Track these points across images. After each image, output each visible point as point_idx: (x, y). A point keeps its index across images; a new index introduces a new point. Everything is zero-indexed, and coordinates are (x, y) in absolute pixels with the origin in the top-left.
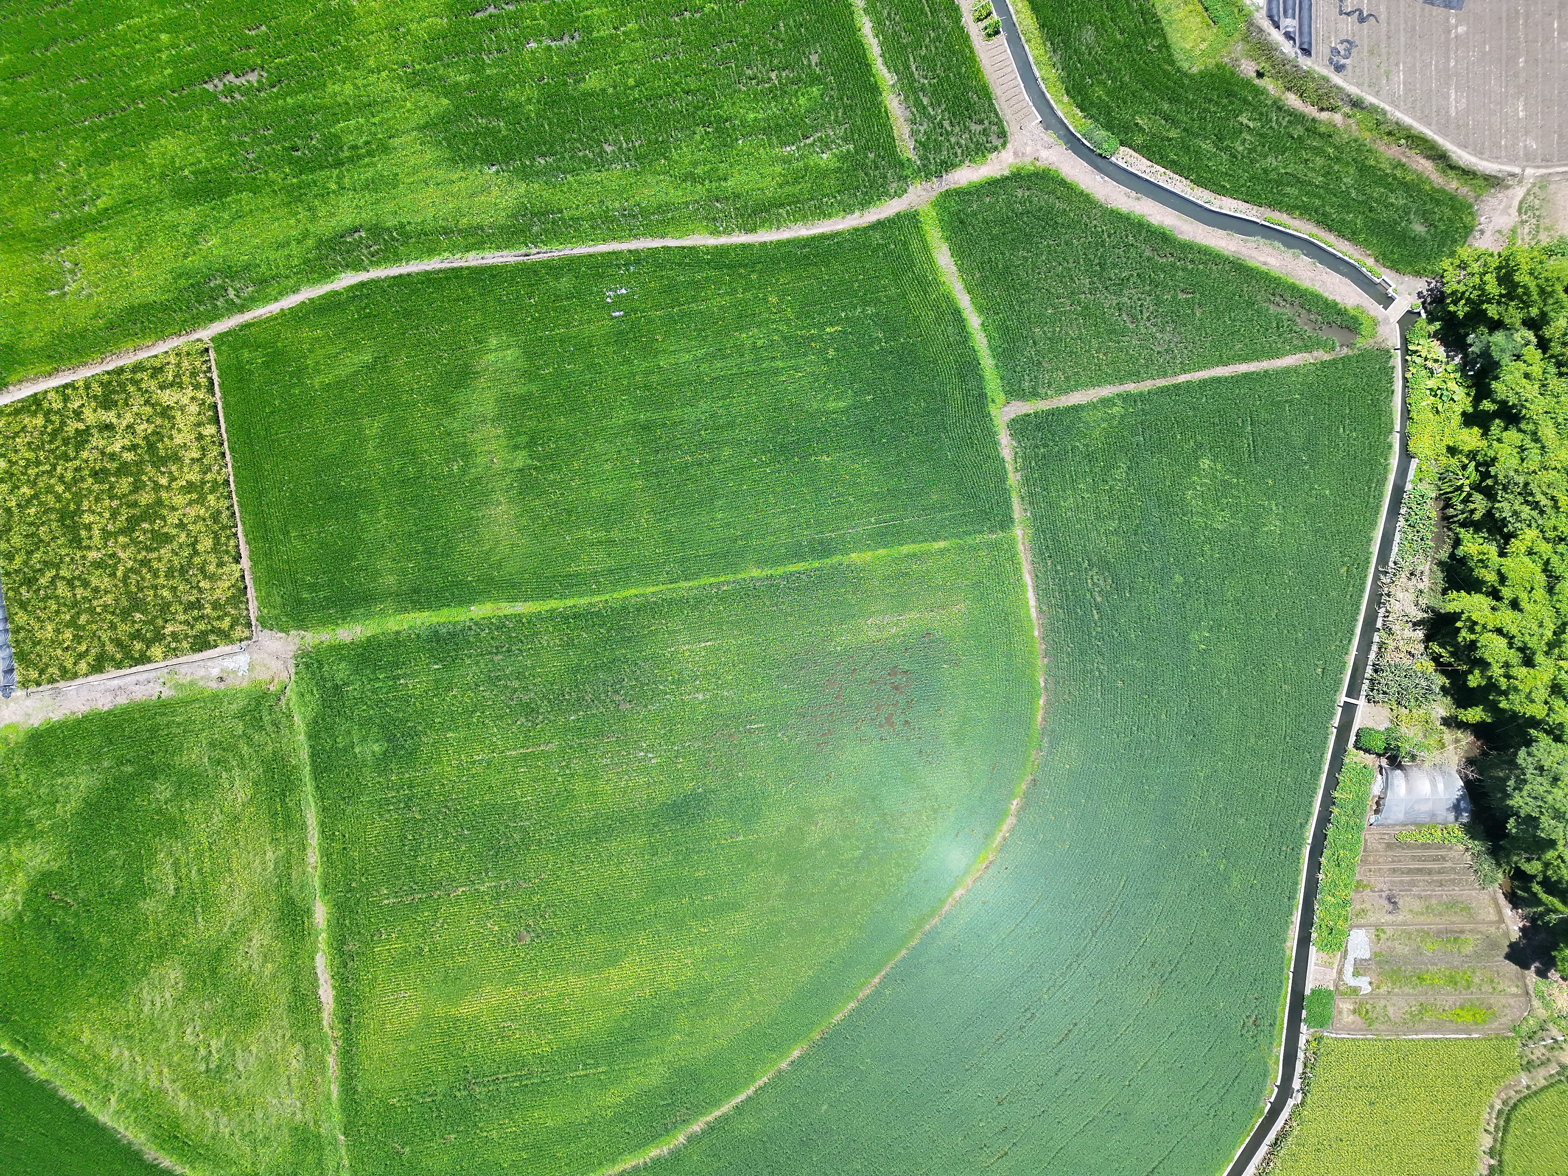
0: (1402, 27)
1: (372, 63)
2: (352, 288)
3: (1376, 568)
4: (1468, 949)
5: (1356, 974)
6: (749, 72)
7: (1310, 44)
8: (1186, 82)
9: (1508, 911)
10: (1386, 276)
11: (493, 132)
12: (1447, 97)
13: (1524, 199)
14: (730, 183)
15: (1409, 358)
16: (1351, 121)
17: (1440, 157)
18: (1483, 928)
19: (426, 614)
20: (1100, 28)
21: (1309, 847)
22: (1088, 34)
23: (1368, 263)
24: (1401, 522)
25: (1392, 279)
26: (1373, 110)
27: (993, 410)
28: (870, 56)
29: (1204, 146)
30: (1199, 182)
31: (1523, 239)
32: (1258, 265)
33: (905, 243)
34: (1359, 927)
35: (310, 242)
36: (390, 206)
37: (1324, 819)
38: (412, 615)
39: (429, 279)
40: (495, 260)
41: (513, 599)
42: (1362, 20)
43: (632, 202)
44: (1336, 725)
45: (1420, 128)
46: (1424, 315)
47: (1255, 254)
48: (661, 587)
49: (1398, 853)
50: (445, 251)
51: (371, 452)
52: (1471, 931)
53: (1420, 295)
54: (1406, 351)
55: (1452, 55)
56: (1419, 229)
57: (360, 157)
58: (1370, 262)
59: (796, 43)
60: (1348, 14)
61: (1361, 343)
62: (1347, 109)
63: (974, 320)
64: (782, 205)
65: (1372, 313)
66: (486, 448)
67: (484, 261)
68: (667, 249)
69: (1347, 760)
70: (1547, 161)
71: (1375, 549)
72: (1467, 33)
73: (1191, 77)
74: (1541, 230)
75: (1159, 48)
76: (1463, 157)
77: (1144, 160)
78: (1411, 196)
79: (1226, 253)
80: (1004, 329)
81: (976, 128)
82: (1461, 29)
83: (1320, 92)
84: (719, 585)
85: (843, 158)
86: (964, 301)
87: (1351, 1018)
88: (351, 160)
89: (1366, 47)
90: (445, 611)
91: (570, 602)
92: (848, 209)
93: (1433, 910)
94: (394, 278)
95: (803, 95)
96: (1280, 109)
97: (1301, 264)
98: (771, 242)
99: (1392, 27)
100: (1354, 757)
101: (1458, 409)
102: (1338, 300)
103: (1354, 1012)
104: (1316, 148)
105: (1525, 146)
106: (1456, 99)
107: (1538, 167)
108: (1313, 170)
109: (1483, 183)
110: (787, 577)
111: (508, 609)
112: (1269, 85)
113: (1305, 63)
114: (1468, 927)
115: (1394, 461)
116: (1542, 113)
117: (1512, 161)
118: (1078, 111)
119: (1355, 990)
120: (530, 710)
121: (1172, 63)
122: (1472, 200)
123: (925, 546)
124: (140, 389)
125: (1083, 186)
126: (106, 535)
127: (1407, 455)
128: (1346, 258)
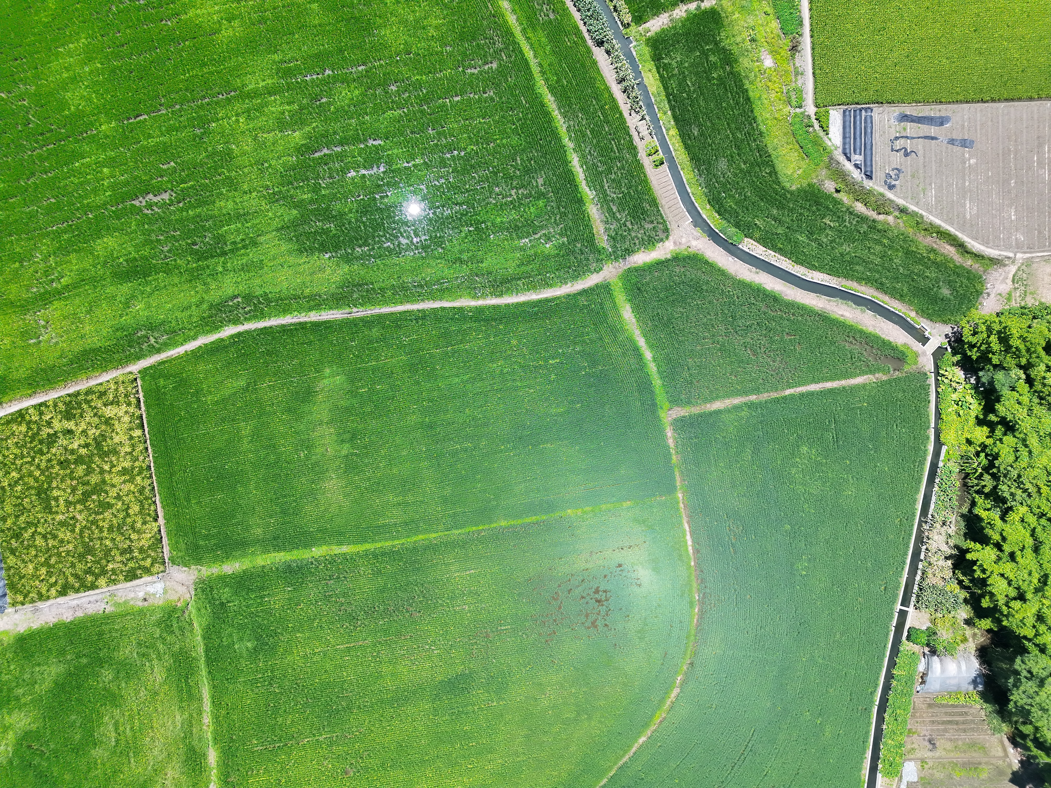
0: (933, 159)
1: (245, 187)
2: (232, 337)
3: (920, 519)
4: (984, 776)
6: (497, 190)
7: (872, 172)
8: (789, 196)
9: (1011, 749)
10: (923, 323)
11: (326, 232)
12: (964, 206)
13: (1016, 272)
14: (484, 265)
15: (939, 378)
16: (899, 221)
17: (961, 246)
18: (994, 761)
19: (282, 554)
20: (731, 160)
21: (876, 707)
22: (723, 164)
23: (911, 315)
24: (936, 488)
25: (928, 325)
26: (914, 215)
27: (662, 414)
28: (577, 180)
29: (801, 239)
30: (798, 262)
31: (1016, 300)
32: (838, 316)
33: (601, 304)
34: (910, 760)
35: (205, 306)
36: (258, 281)
37: (887, 688)
38: (273, 554)
39: (284, 329)
40: (329, 317)
41: (340, 543)
42: (906, 154)
43: (419, 278)
44: (894, 625)
45: (946, 227)
46: (949, 350)
47: (835, 309)
48: (440, 534)
49: (936, 710)
50: (294, 311)
51: (245, 445)
52: (986, 763)
53: (947, 336)
54: (937, 374)
55: (967, 178)
56: (945, 292)
57: (238, 249)
58: (913, 314)
59: (527, 171)
60: (897, 151)
61: (907, 368)
62: (897, 213)
63: (648, 355)
64: (519, 279)
65: (915, 349)
66: (322, 442)
67: (321, 318)
68: (443, 309)
69: (901, 649)
70: (1031, 249)
71: (919, 506)
72: (976, 164)
73: (792, 193)
74: (1028, 294)
75: (770, 174)
76: (975, 246)
77: (761, 247)
78: (940, 271)
79: (816, 308)
80: (668, 360)
81: (648, 226)
82: (973, 161)
83: (878, 203)
84: (479, 532)
85: (560, 247)
86: (641, 342)
88: (232, 251)
89: (909, 173)
90: (295, 552)
91: (379, 545)
92: (564, 281)
93: (960, 748)
94: (261, 329)
95: (533, 206)
96: (851, 213)
97: (866, 317)
98: (513, 304)
99: (927, 160)
100: (906, 646)
101: (973, 414)
102: (891, 340)
104: (876, 240)
105: (1016, 239)
106: (970, 207)
107: (1025, 253)
108: (874, 254)
109: (987, 262)
110: (524, 526)
111: (337, 550)
112: (844, 197)
113: (868, 184)
114: (985, 760)
115: (931, 448)
116: (1027, 217)
117: (1008, 248)
118: (717, 215)
120: (353, 618)
121: (779, 183)
122: (981, 273)
124: (90, 406)
125: (720, 265)
126: (68, 503)
127: (939, 444)
128: (897, 312)
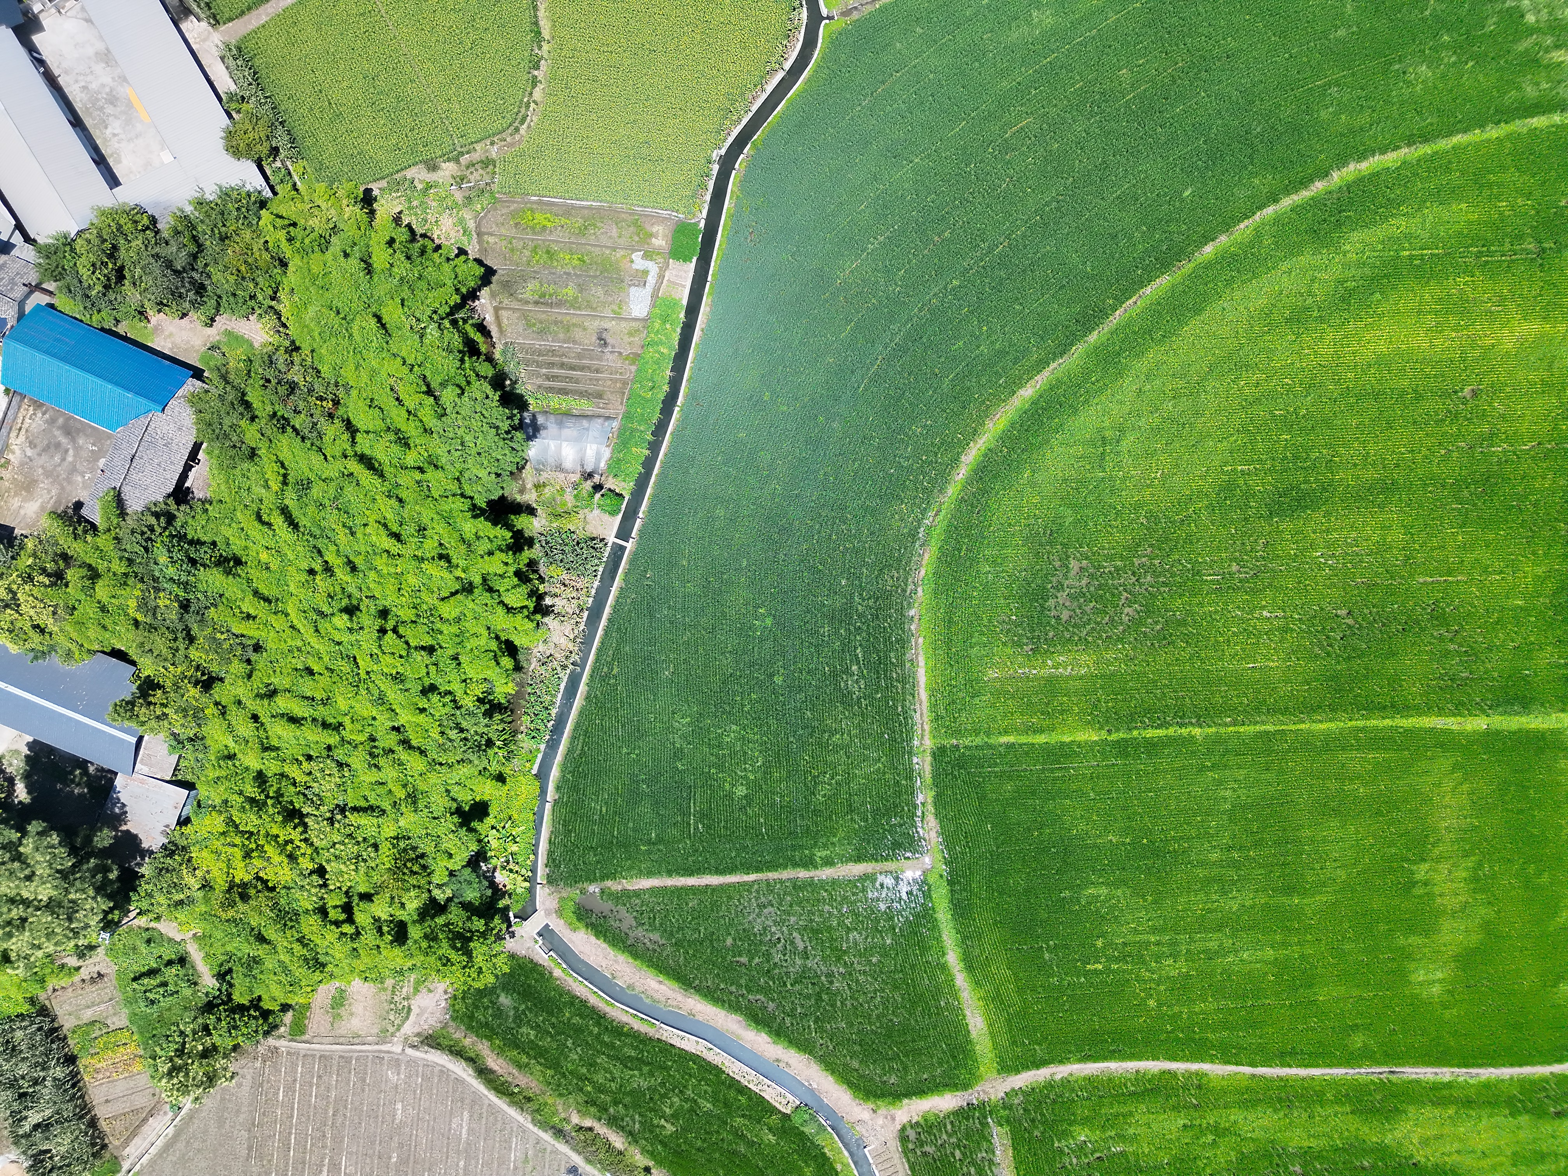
3: (583, 670)
4: (532, 285)
5: (646, 272)
9: (490, 318)
10: (542, 956)
12: (470, 1131)
13: (403, 1023)
14: (1182, 1122)
15: (530, 874)
16: (563, 1115)
17: (481, 1070)
21: (679, 403)
23: (561, 972)
24: (554, 712)
26: (544, 1125)
27: (942, 868)
29: (710, 1105)
30: (717, 1070)
32: (666, 982)
33: (1014, 1043)
34: (637, 320)
37: (660, 429)
39: (1492, 1059)
40: (1425, 1070)
41: (1444, 732)
43: (1281, 1114)
44: (638, 520)
45: (500, 1103)
46: (511, 914)
49: (591, 388)
50: (1473, 1085)
52: (527, 302)
53: (512, 935)
54: (531, 880)
55: (461, 1171)
56: (505, 1000)
61: (574, 894)
62: (567, 1127)
63: (953, 958)
64: (1131, 1094)
65: (561, 922)
67: (1435, 1070)
69: (633, 484)
70: (379, 1058)
71: (582, 688)
74: (390, 988)
76: (460, 1070)
77: (767, 1097)
78: (513, 1034)
79: (697, 997)
80: (923, 946)
81: (930, 1148)
83: (594, 1149)
85: (1065, 1134)
86: (961, 980)
87: (655, 229)
90: (1513, 727)
92: (1066, 1082)
93: (563, 327)
94: (1527, 1064)
96: (631, 1133)
97: (626, 978)
98: (1147, 1059)
100: (625, 487)
101: (489, 821)
103: (652, 235)
104: (602, 1092)
106: (462, 1128)
107: (388, 1052)
108: (606, 1070)
109: (441, 1041)
110: (1164, 725)
112: (640, 1159)
114: (530, 307)
115: (555, 773)
116: (379, 1105)
117: (412, 1063)
118: (828, 1154)
119: (647, 256)
122: (451, 1023)
123: (1023, 739)
125: (830, 1078)
127: (543, 777)
128: (580, 979)
